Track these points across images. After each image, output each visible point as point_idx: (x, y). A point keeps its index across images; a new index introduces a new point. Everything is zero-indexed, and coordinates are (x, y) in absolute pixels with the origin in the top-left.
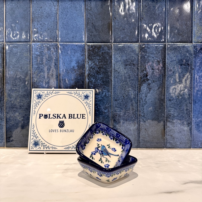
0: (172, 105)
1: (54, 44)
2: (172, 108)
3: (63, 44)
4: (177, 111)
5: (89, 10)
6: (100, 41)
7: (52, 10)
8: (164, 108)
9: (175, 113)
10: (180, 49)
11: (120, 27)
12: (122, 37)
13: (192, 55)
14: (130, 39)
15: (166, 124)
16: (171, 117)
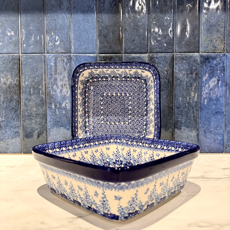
0: (179, 112)
1: (68, 55)
2: (179, 115)
3: (76, 55)
4: (185, 118)
5: (100, 23)
6: (111, 52)
7: (65, 22)
8: (172, 115)
9: (183, 119)
10: (188, 59)
11: (130, 39)
12: (132, 48)
13: (198, 65)
14: (139, 50)
15: (174, 130)
16: (179, 123)
